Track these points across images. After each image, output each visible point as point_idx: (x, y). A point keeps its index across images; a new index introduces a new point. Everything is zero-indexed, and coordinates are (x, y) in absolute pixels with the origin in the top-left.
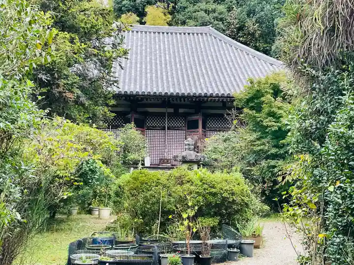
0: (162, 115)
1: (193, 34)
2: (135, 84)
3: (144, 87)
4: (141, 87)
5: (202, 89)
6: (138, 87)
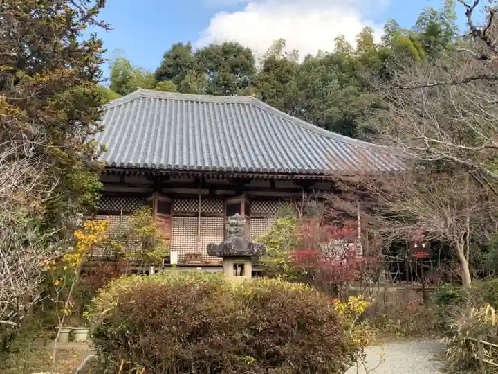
0: (194, 198)
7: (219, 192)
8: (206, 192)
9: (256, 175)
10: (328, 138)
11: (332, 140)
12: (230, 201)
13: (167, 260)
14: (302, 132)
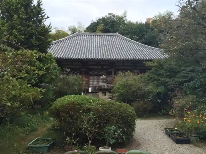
0: (96, 69)
1: (110, 36)
2: (84, 55)
3: (87, 56)
4: (86, 56)
5: (113, 57)
6: (85, 56)
7: (105, 67)
8: (100, 67)
9: (117, 61)
10: (144, 47)
11: (145, 48)
12: (109, 70)
13: (87, 90)
14: (134, 45)
